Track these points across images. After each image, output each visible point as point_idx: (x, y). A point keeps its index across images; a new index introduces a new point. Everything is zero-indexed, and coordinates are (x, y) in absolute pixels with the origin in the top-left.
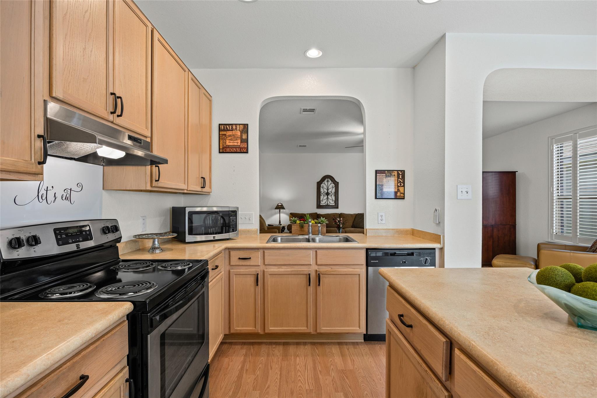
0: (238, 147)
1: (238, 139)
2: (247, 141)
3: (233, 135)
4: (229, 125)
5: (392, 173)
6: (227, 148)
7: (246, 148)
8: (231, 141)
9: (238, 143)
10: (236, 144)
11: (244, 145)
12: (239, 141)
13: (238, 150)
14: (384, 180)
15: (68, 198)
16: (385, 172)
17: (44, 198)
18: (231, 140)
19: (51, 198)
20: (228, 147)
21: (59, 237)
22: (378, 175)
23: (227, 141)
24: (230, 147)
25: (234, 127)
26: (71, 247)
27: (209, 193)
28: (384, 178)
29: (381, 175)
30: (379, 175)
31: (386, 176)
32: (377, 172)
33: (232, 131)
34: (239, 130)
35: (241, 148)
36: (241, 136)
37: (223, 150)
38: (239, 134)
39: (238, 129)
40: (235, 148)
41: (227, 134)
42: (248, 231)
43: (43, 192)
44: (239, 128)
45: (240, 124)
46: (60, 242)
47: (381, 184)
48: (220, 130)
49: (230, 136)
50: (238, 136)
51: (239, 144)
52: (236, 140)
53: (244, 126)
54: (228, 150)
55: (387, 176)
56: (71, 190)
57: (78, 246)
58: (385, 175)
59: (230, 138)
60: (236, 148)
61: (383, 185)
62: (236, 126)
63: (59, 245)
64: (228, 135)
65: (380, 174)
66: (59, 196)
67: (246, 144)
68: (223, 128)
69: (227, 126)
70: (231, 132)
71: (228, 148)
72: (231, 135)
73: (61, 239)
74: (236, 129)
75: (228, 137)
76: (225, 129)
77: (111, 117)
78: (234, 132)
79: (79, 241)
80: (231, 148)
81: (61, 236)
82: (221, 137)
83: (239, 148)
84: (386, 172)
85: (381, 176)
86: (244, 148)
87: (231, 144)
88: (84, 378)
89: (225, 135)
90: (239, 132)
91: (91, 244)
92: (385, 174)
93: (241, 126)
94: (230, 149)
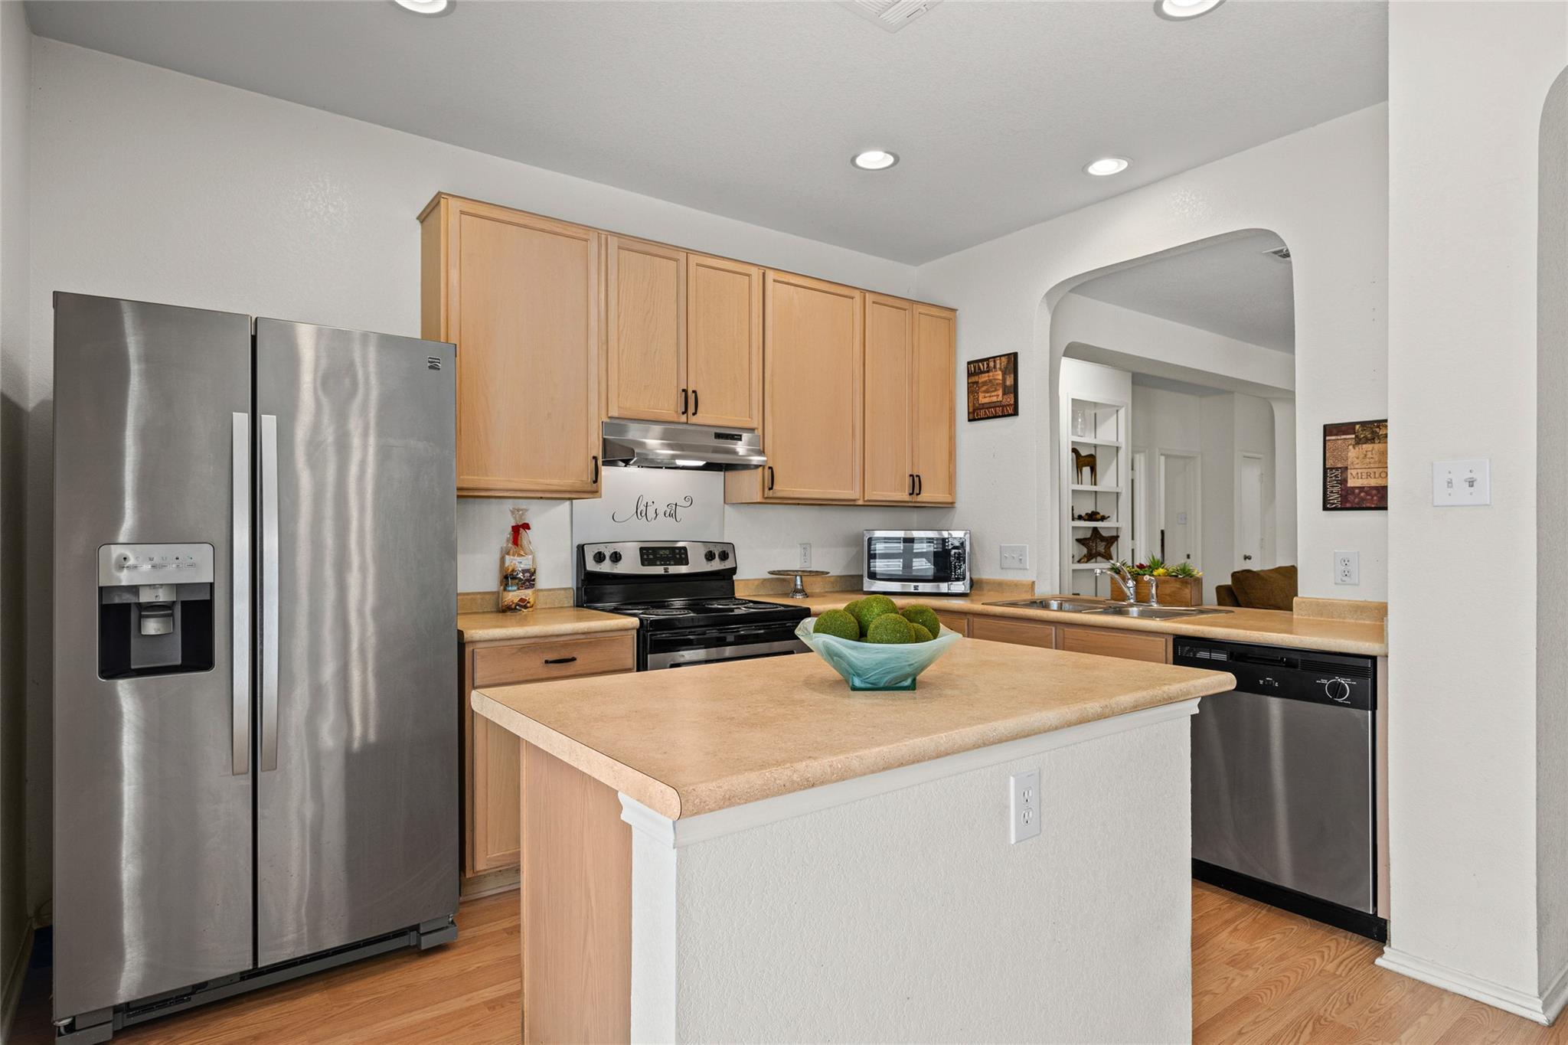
0: (999, 404)
1: (998, 388)
2: (1015, 389)
3: (990, 381)
4: (982, 361)
5: (1378, 430)
6: (980, 409)
7: (1011, 405)
8: (987, 395)
9: (997, 396)
10: (994, 399)
11: (1009, 400)
12: (1000, 392)
13: (999, 411)
14: (1350, 454)
15: (672, 515)
16: (1354, 429)
17: (643, 514)
18: (986, 391)
19: (651, 514)
20: (983, 406)
21: (645, 557)
22: (1329, 440)
23: (981, 395)
24: (985, 406)
25: (992, 364)
26: (658, 570)
27: (953, 503)
28: (1351, 447)
29: (1339, 438)
30: (1333, 438)
31: (1359, 441)
32: (1329, 430)
33: (988, 372)
34: (1000, 369)
35: (1003, 406)
36: (1004, 380)
37: (974, 416)
38: (1000, 377)
39: (998, 366)
40: (993, 407)
41: (980, 381)
42: (1016, 585)
43: (642, 508)
44: (1001, 364)
45: (1000, 356)
46: (646, 563)
47: (1339, 465)
48: (970, 375)
49: (985, 383)
50: (997, 381)
51: (1000, 398)
52: (996, 390)
53: (1009, 358)
54: (982, 413)
55: (1360, 439)
56: (676, 505)
57: (666, 570)
58: (1353, 436)
59: (984, 388)
60: (996, 407)
61: (1346, 468)
62: (995, 361)
63: (643, 564)
64: (983, 382)
65: (1336, 435)
66: (661, 513)
67: (1012, 395)
68: (973, 369)
69: (980, 364)
70: (987, 374)
71: (983, 409)
72: (986, 381)
73: (648, 559)
74: (995, 367)
75: (982, 386)
76: (977, 370)
77: (683, 418)
78: (991, 374)
79: (670, 565)
80: (987, 408)
81: (648, 556)
82: (973, 389)
83: (998, 407)
84: (1357, 427)
85: (1340, 442)
86: (1008, 405)
87: (987, 400)
88: (574, 659)
89: (977, 383)
90: (1000, 372)
91: (683, 569)
92: (1354, 433)
93: (1003, 359)
94: (985, 412)
